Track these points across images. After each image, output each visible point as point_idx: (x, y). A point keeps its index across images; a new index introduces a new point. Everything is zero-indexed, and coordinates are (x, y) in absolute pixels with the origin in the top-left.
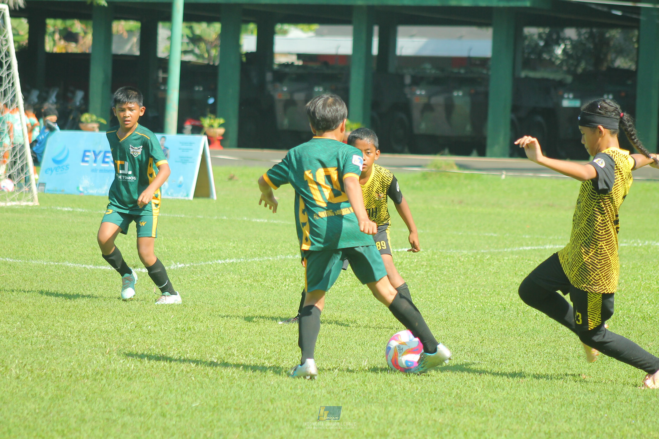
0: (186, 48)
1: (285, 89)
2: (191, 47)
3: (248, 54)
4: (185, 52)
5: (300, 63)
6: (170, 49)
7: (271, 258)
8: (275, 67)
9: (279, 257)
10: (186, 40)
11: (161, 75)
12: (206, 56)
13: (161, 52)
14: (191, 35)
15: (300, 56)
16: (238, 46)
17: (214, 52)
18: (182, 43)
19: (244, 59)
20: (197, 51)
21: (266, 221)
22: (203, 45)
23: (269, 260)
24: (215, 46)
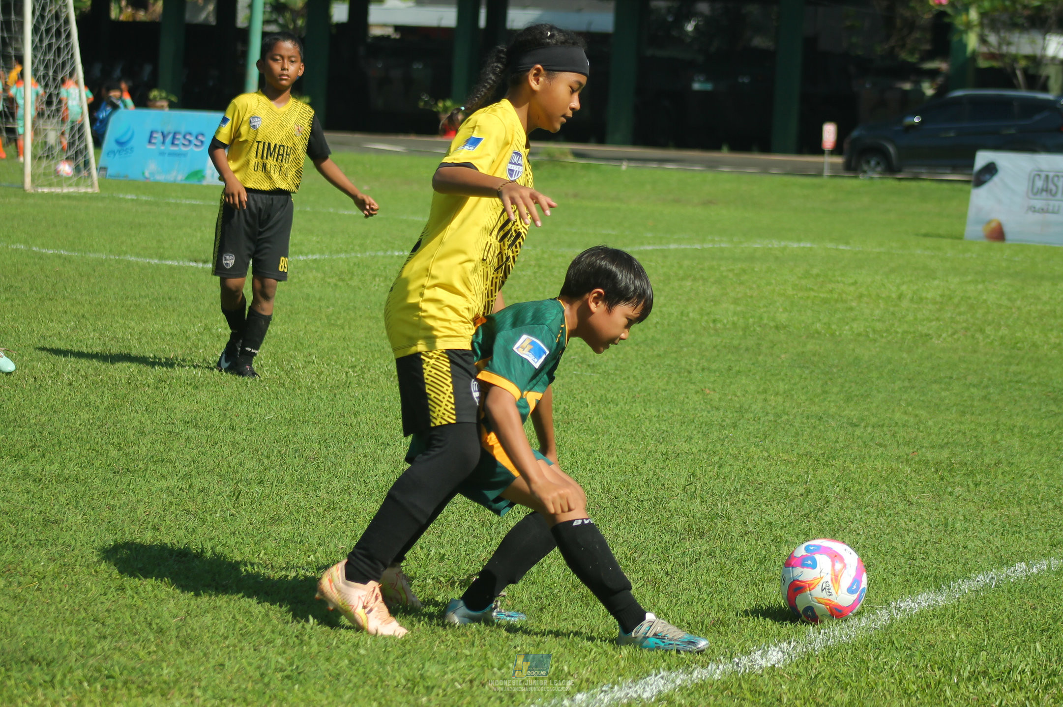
0: (267, 17)
1: (380, 65)
2: (274, 16)
3: (340, 26)
4: (266, 22)
5: (396, 36)
6: (250, 19)
7: (359, 255)
8: (369, 40)
9: (368, 254)
10: (268, 9)
11: (240, 47)
12: (291, 27)
13: (241, 21)
14: (274, 4)
15: (397, 28)
16: (327, 16)
17: (300, 22)
18: (264, 13)
19: (334, 31)
20: (281, 21)
21: (355, 213)
22: (288, 15)
23: (357, 257)
24: (302, 16)
